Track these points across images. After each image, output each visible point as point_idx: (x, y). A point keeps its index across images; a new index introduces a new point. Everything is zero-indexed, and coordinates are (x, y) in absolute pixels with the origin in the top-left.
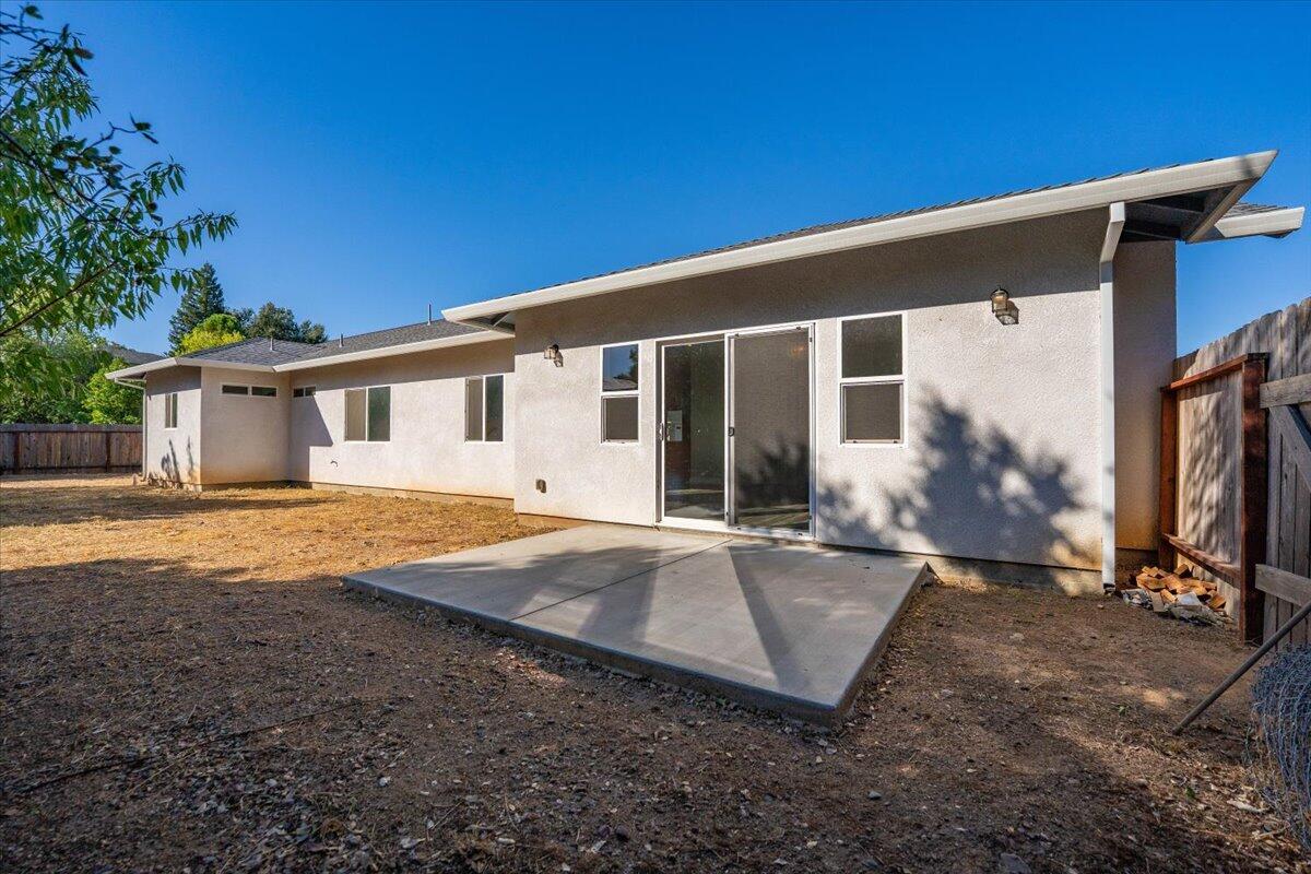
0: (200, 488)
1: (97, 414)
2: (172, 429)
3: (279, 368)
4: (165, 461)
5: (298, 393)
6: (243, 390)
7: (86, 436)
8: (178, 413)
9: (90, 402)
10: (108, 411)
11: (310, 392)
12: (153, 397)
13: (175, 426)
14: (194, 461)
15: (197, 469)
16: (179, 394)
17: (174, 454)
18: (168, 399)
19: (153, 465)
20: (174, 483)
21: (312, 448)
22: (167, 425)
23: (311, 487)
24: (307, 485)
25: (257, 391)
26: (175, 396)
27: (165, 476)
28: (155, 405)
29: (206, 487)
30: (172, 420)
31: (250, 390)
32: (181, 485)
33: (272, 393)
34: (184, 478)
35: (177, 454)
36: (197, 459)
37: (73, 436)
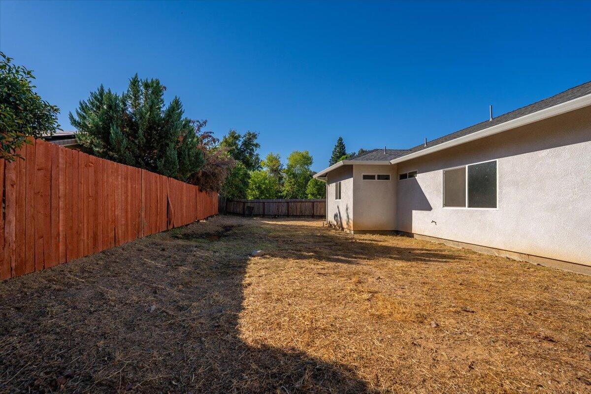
0: (352, 232)
1: (309, 195)
2: (338, 200)
3: (393, 162)
4: (336, 216)
5: (403, 177)
6: (372, 177)
7: (307, 203)
8: (342, 191)
9: (308, 191)
10: (313, 195)
11: (413, 175)
12: (330, 185)
13: (340, 198)
14: (350, 217)
15: (351, 222)
16: (342, 182)
17: (339, 213)
18: (336, 185)
19: (330, 217)
20: (339, 227)
21: (414, 212)
22: (336, 198)
23: (413, 237)
24: (410, 235)
25: (380, 177)
26: (340, 183)
27: (335, 223)
28: (331, 188)
29: (356, 232)
30: (338, 196)
31: (376, 177)
32: (343, 229)
33: (387, 178)
34: (345, 225)
35: (341, 213)
36: (351, 216)
37: (303, 203)
